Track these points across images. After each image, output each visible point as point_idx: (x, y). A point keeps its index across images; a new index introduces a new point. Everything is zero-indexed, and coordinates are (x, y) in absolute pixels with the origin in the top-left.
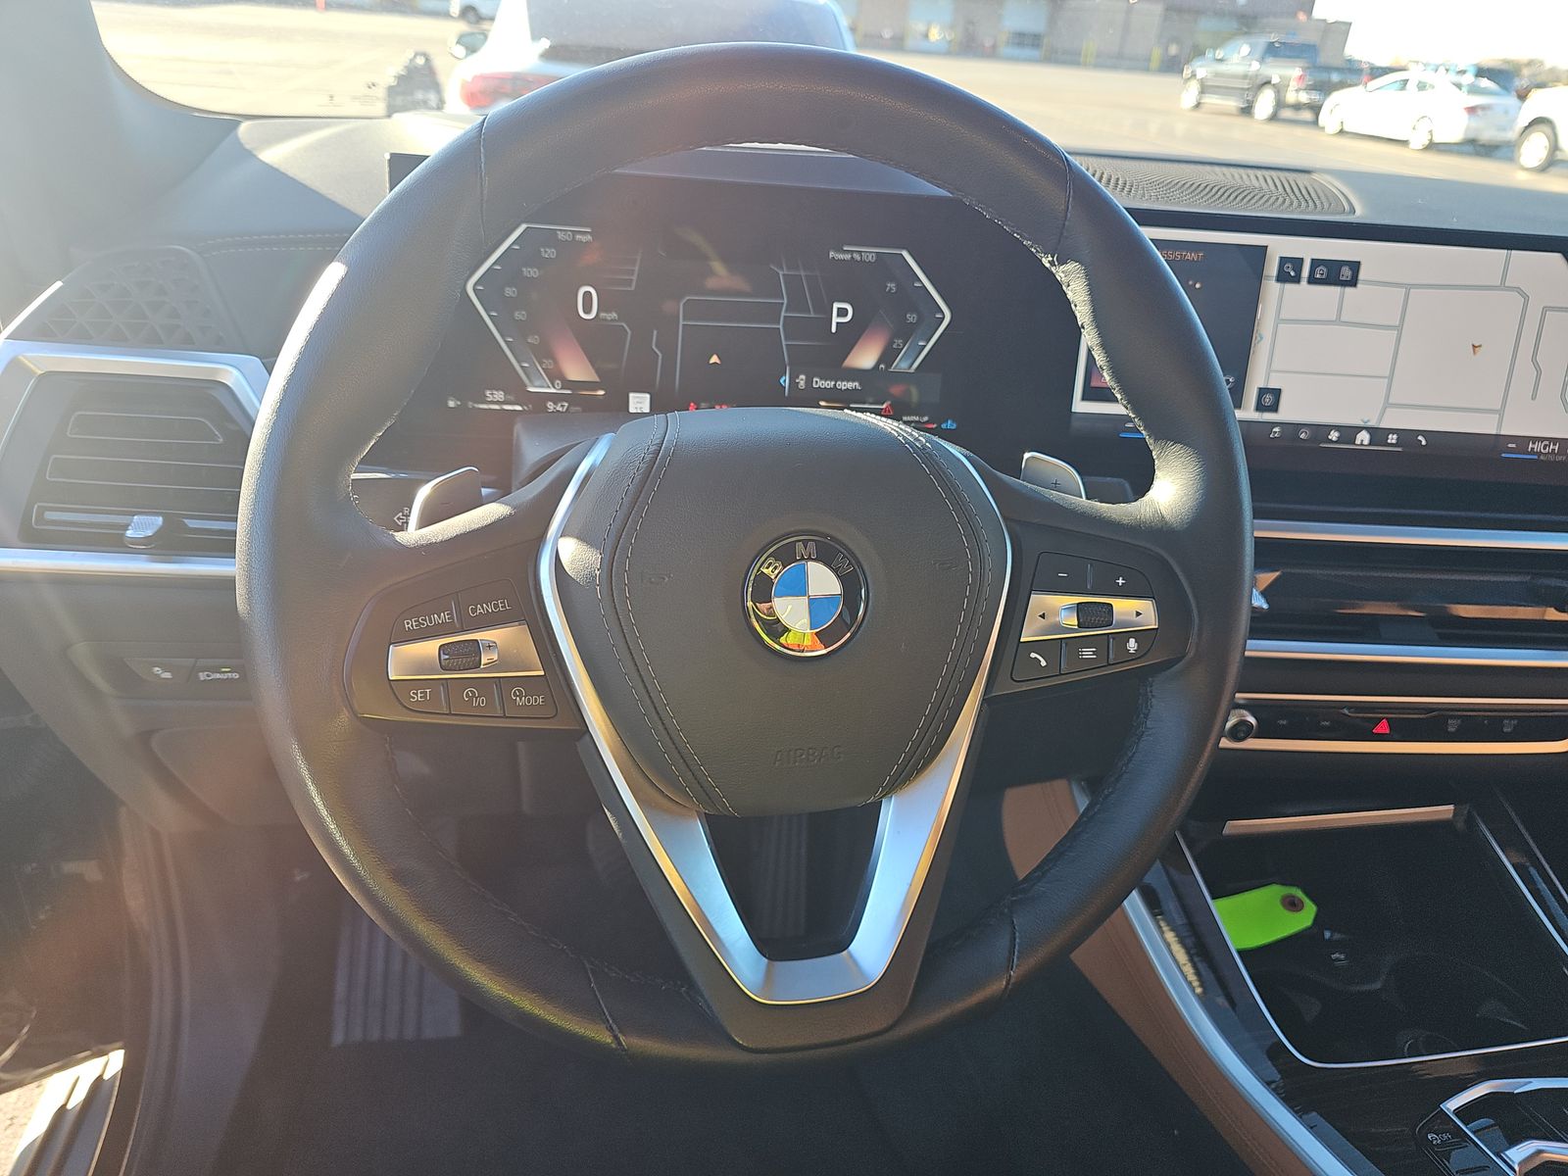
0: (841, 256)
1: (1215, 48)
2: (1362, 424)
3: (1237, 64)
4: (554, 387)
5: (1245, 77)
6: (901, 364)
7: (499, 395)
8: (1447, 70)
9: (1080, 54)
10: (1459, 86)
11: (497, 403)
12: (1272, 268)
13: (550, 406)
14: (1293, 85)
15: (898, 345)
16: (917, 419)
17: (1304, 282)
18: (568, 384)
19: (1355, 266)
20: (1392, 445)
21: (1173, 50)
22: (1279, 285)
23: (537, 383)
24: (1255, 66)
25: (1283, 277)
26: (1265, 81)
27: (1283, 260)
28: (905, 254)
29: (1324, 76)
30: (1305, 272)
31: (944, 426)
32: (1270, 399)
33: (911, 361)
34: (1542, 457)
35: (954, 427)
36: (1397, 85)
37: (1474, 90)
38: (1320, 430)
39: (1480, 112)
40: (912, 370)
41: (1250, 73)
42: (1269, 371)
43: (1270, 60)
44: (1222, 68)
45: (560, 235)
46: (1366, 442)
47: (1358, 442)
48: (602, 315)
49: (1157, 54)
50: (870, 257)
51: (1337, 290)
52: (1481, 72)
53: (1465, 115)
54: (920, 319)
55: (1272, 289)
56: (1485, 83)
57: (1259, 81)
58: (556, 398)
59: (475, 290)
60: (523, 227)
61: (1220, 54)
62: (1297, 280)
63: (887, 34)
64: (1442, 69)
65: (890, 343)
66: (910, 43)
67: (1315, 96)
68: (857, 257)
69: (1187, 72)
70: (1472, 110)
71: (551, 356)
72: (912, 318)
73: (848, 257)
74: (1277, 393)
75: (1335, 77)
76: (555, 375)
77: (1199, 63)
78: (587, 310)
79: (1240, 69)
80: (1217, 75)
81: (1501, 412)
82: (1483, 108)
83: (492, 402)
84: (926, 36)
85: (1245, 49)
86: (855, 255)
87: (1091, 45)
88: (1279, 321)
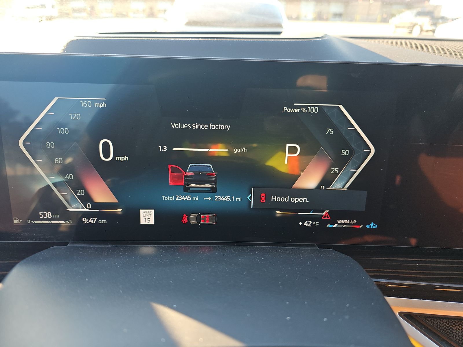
0: (292, 110)
4: (87, 208)
6: (337, 185)
7: (48, 215)
11: (47, 219)
13: (85, 220)
14: (426, 24)
15: (335, 171)
16: (348, 222)
18: (96, 205)
21: (385, 16)
23: (74, 206)
24: (413, 19)
26: (416, 24)
28: (341, 107)
29: (436, 21)
31: (368, 226)
33: (343, 183)
35: (375, 227)
40: (345, 189)
41: (411, 22)
45: (83, 104)
48: (117, 158)
49: (379, 17)
50: (314, 110)
54: (352, 153)
58: (88, 215)
59: (24, 145)
60: (56, 99)
61: (401, 16)
65: (330, 170)
68: (304, 110)
69: (390, 22)
71: (82, 187)
72: (345, 153)
73: (297, 110)
76: (86, 199)
77: (394, 19)
78: (107, 155)
80: (401, 23)
83: (44, 219)
86: (303, 109)
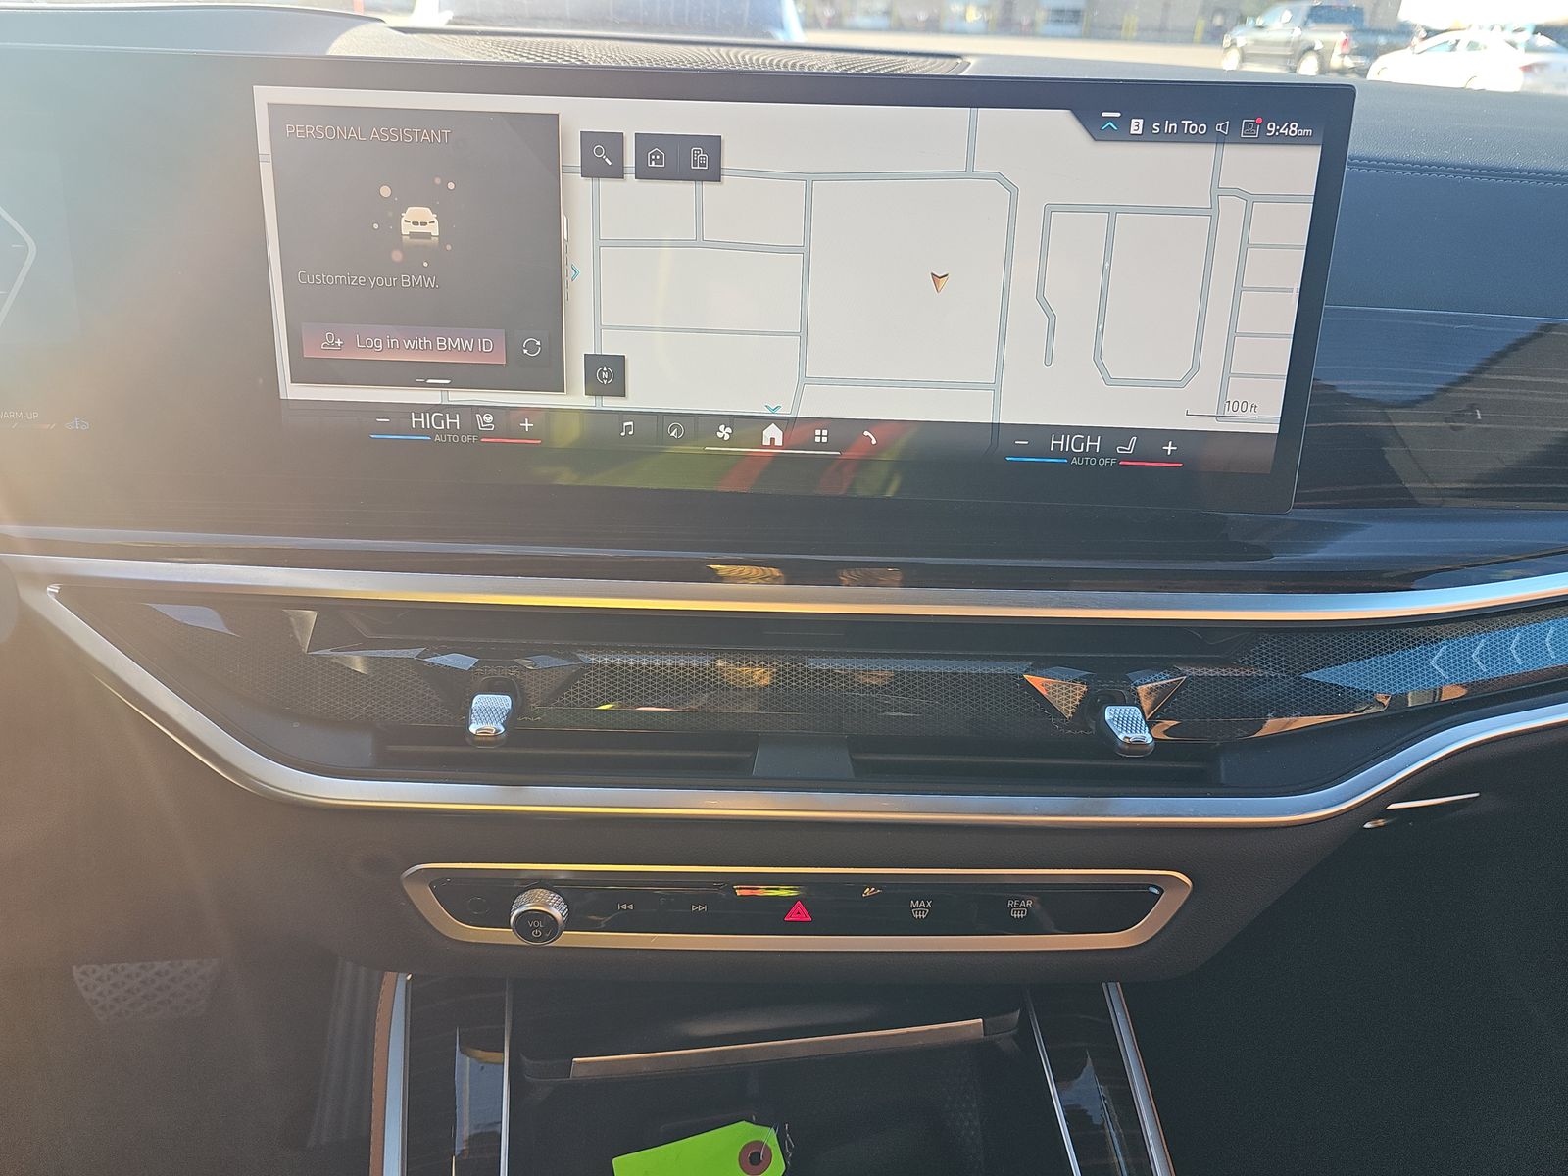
1: (1255, 16)
2: (766, 412)
3: (1278, 30)
5: (1287, 43)
8: (1503, 29)
9: (1121, 29)
10: (1513, 45)
12: (572, 155)
14: (1338, 50)
17: (630, 177)
19: (713, 145)
20: (821, 446)
21: (1218, 20)
22: (588, 183)
24: (1298, 32)
25: (593, 169)
26: (1307, 47)
27: (588, 138)
29: (1371, 40)
30: (630, 160)
32: (608, 373)
34: (1074, 461)
36: (1447, 47)
37: (1531, 48)
38: (701, 424)
39: (1536, 70)
41: (1292, 40)
42: (599, 328)
43: (1312, 25)
44: (1261, 35)
46: (779, 442)
47: (766, 442)
49: (1201, 25)
51: (689, 187)
52: (1540, 30)
53: (1521, 72)
55: (578, 190)
56: (1542, 41)
57: (1301, 48)
61: (1260, 21)
62: (618, 173)
63: (922, 16)
64: (1498, 29)
66: (946, 24)
67: (1361, 60)
69: (1227, 42)
70: (1527, 68)
74: (618, 363)
75: (1382, 40)
77: (1239, 32)
79: (1283, 36)
80: (1257, 42)
81: (996, 387)
82: (1542, 66)
84: (964, 17)
85: (1287, 15)
87: (1132, 20)
88: (600, 243)
